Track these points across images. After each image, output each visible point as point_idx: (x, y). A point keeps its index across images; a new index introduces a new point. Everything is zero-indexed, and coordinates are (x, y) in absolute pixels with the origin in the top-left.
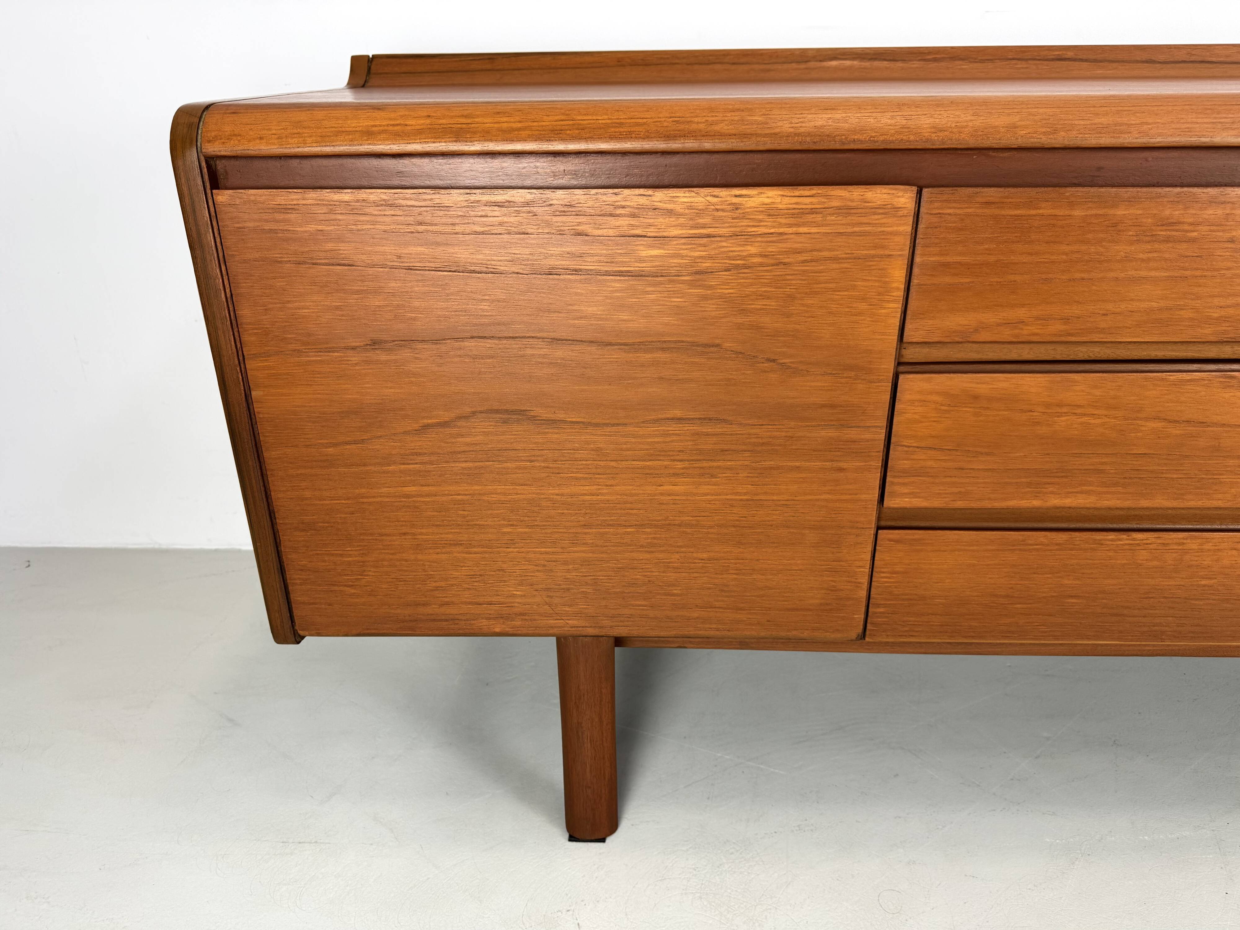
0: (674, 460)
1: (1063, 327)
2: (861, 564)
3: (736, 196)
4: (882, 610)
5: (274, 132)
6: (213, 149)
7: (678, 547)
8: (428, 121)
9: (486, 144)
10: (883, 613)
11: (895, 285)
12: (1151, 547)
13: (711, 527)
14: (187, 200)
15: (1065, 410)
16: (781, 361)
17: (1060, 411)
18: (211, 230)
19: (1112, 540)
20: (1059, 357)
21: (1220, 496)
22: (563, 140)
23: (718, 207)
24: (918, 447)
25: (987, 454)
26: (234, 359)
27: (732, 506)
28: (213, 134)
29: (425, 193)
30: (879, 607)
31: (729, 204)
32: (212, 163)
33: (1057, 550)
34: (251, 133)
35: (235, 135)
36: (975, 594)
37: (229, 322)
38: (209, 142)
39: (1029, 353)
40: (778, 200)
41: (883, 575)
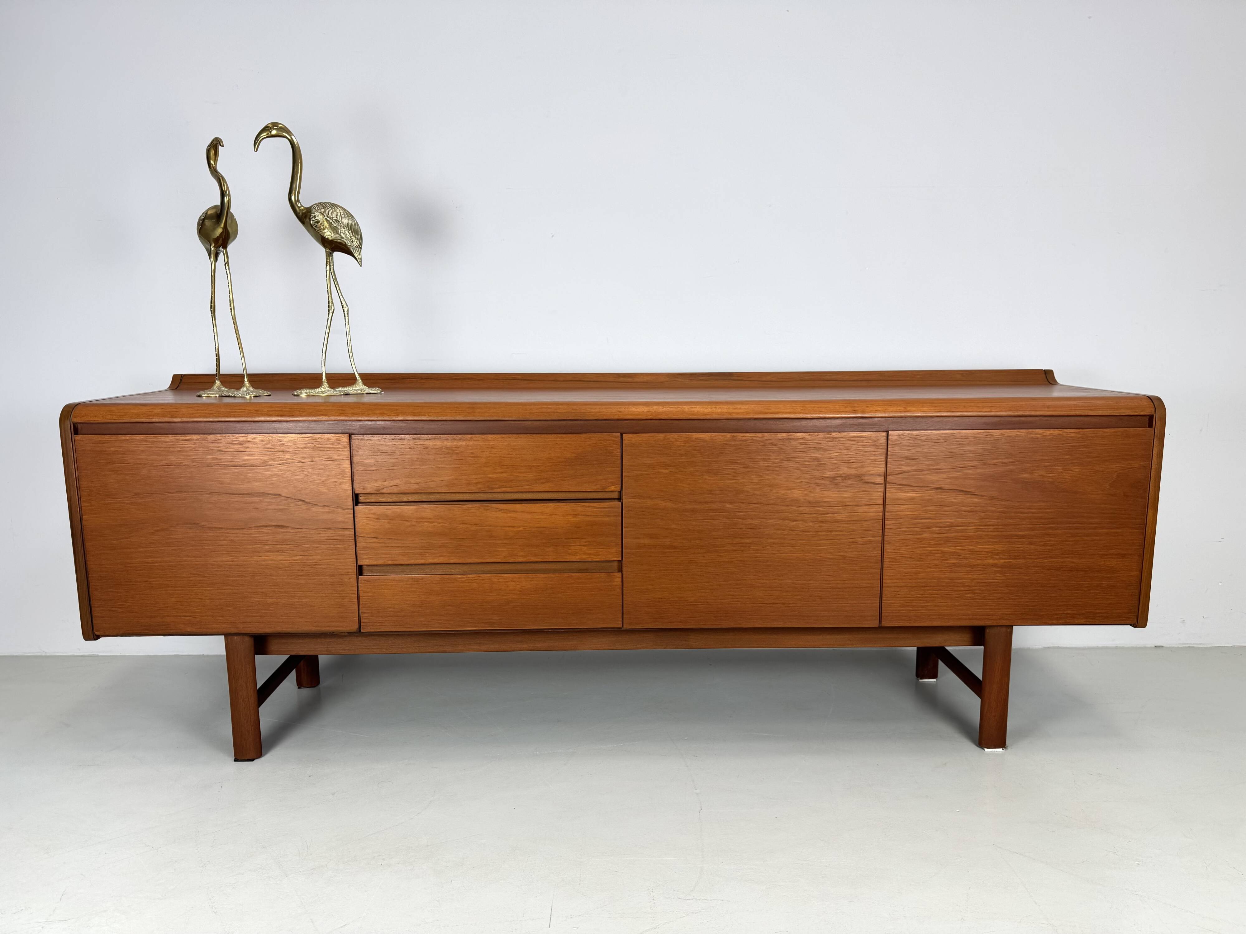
0: (265, 545)
1: (417, 487)
2: (353, 592)
3: (280, 437)
4: (366, 615)
5: (101, 414)
6: (76, 420)
7: (270, 586)
8: (162, 410)
9: (182, 419)
10: (367, 617)
11: (347, 470)
12: (477, 581)
13: (285, 576)
14: (64, 439)
15: (425, 520)
16: (306, 501)
17: (423, 521)
18: (72, 450)
19: (459, 578)
20: (424, 500)
21: (498, 557)
22: (212, 417)
23: (273, 441)
24: (368, 537)
25: (397, 539)
26: (77, 502)
27: (293, 565)
28: (77, 415)
29: (159, 436)
30: (364, 614)
31: (277, 440)
32: (76, 425)
33: (437, 583)
34: (92, 414)
35: (86, 415)
36: (406, 606)
37: (76, 487)
38: (75, 417)
39: (411, 498)
40: (296, 438)
41: (364, 598)
